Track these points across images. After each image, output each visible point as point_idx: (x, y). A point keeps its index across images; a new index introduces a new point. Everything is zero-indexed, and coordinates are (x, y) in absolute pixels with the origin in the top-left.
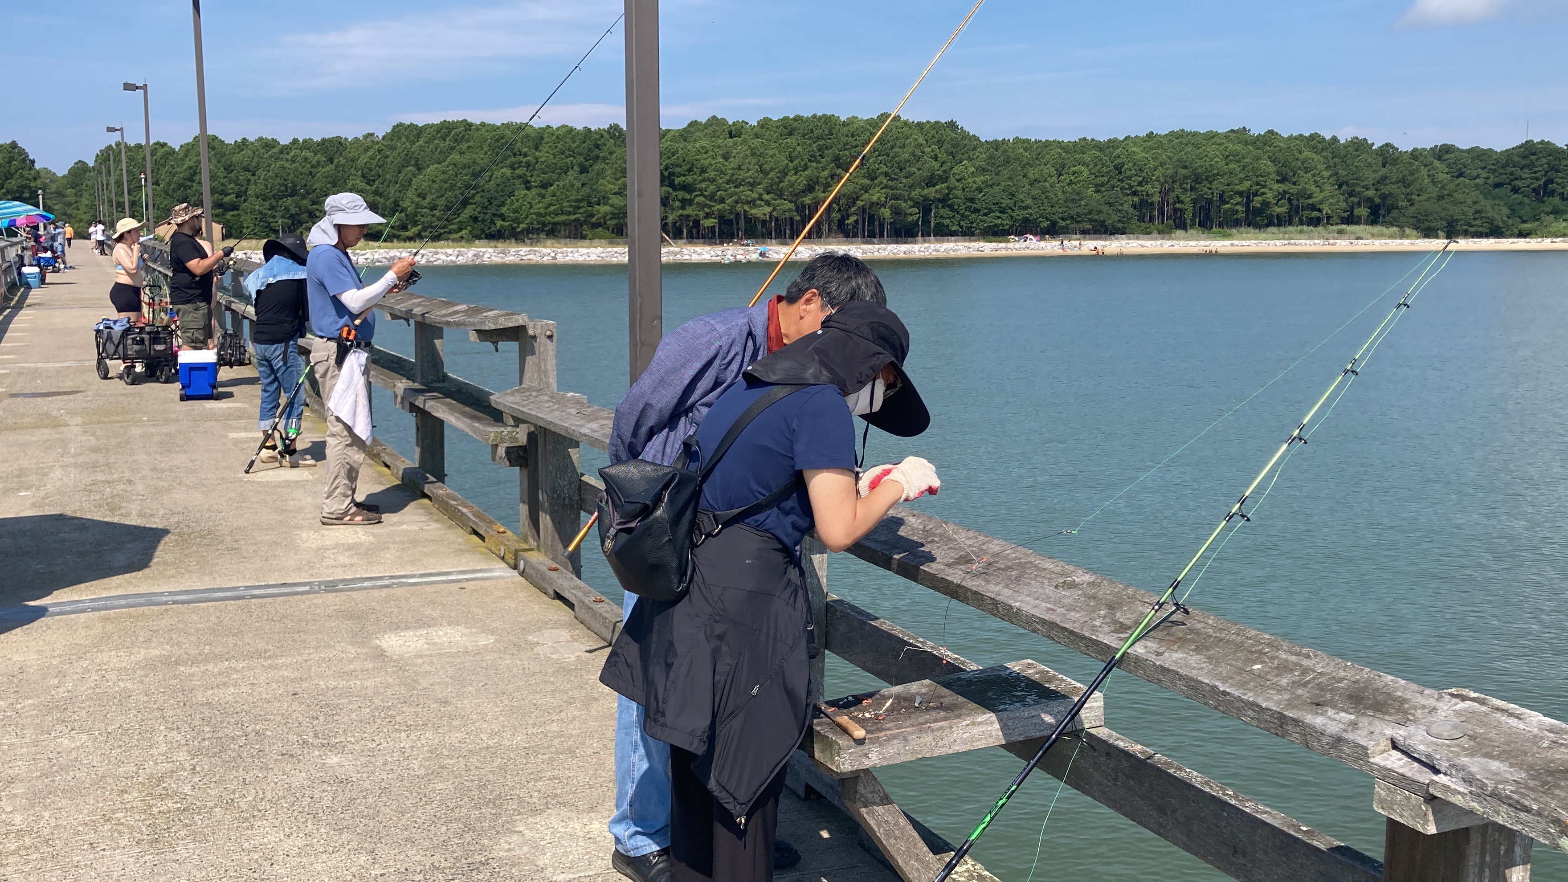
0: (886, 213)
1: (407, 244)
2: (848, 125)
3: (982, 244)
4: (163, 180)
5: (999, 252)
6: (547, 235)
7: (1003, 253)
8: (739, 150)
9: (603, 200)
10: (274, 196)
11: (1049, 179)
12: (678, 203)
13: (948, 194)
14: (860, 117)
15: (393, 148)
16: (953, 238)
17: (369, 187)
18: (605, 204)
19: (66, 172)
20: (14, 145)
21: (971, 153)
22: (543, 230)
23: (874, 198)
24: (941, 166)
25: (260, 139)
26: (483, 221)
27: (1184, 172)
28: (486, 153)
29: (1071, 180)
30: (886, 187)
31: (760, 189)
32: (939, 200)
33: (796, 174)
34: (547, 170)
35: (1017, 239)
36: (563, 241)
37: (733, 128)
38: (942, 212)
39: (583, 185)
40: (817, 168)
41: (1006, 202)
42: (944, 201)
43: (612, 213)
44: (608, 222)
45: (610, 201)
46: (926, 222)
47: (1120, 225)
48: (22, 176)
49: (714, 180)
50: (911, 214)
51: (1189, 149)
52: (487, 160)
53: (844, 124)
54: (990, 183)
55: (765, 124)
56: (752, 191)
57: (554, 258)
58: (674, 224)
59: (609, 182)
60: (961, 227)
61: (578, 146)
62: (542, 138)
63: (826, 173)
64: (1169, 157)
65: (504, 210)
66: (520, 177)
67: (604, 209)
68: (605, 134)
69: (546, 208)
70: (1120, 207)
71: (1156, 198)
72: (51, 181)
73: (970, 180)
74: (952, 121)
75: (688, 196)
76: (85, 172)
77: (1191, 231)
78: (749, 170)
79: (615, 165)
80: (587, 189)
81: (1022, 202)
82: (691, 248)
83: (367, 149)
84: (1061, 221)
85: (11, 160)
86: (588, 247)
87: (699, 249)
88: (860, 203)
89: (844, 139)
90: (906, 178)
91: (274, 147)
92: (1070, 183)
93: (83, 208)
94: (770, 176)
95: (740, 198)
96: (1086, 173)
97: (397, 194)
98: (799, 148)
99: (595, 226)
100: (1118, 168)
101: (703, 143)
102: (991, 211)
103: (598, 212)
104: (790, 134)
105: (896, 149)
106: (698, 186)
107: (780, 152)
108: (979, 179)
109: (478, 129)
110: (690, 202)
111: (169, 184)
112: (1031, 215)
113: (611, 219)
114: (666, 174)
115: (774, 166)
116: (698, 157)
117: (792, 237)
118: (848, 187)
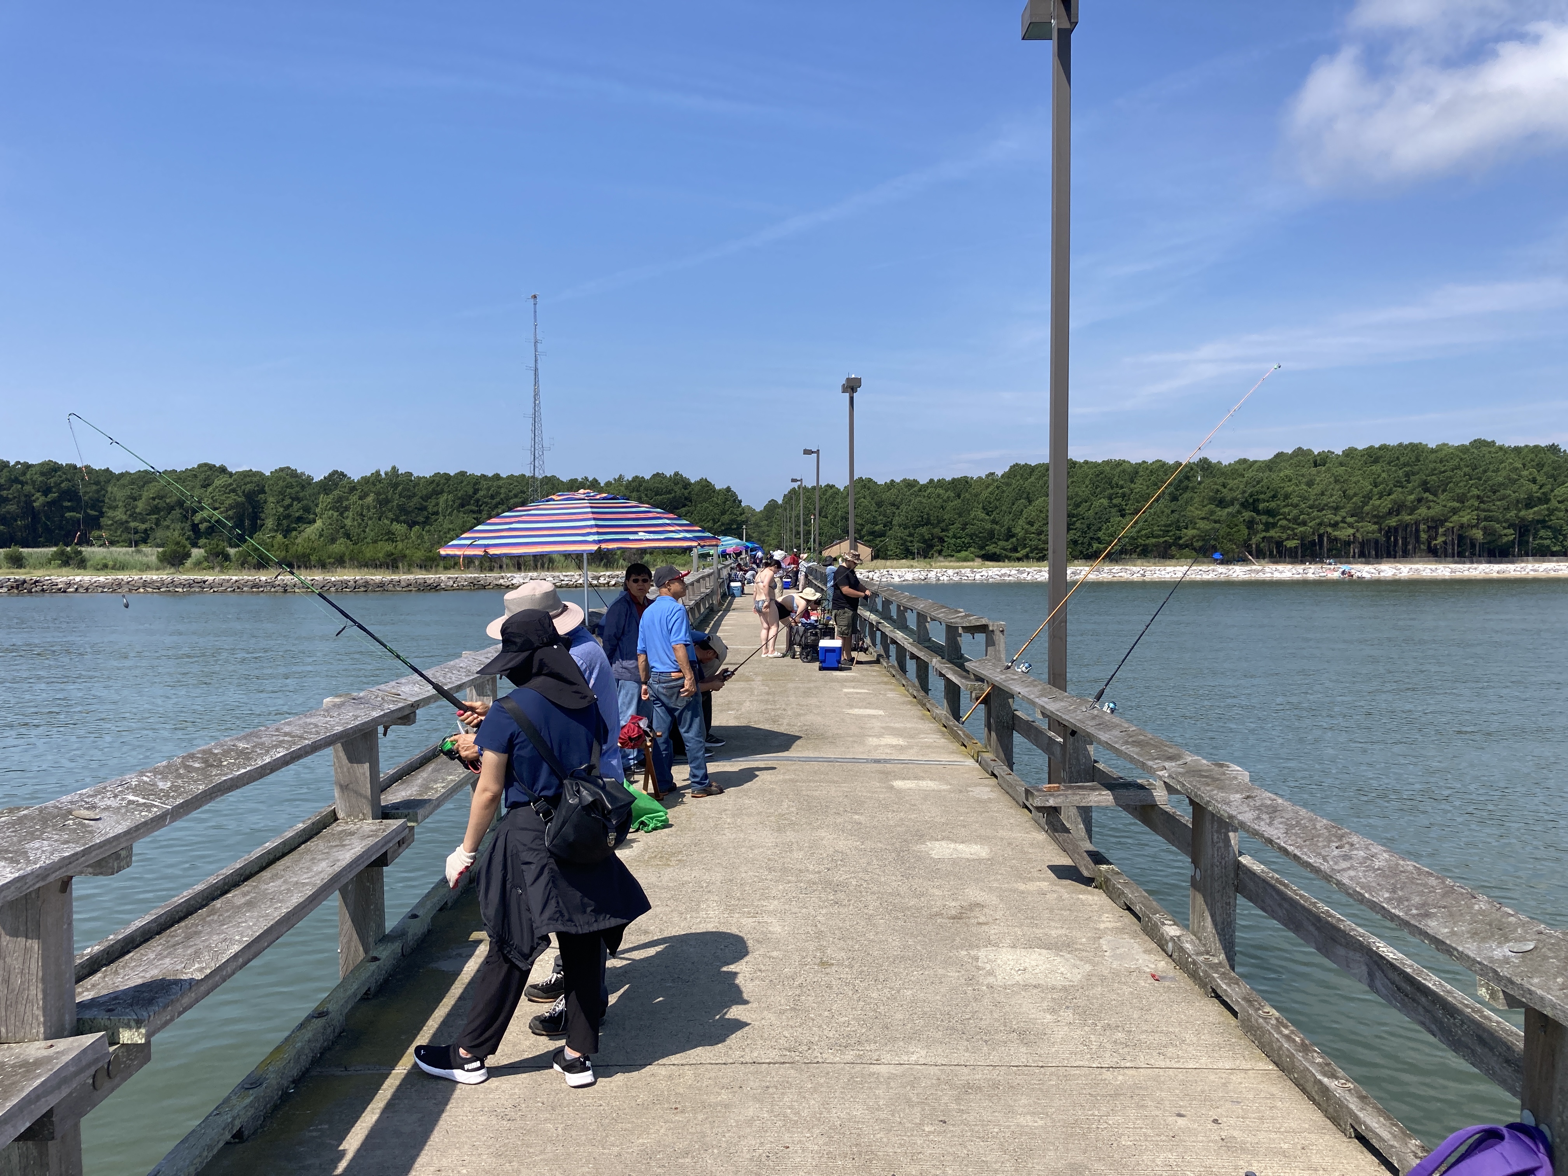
0: (1478, 533)
1: (1016, 564)
2: (1437, 452)
6: (1137, 555)
8: (1323, 477)
9: (1192, 524)
10: (912, 525)
12: (1261, 527)
13: (1548, 516)
14: (1448, 444)
15: (1008, 484)
16: (1555, 558)
17: (987, 517)
18: (1193, 528)
19: (763, 509)
20: (728, 489)
22: (1134, 552)
23: (1465, 520)
24: (1540, 489)
25: (905, 480)
26: (1082, 543)
28: (1087, 487)
30: (1477, 509)
31: (1343, 513)
32: (1538, 522)
33: (1380, 498)
34: (1140, 499)
36: (1152, 560)
37: (1318, 458)
38: (1542, 532)
39: (1173, 512)
40: (1402, 493)
42: (1543, 523)
43: (1199, 536)
44: (1195, 544)
45: (1198, 526)
46: (1524, 543)
48: (732, 513)
49: (1298, 505)
50: (1505, 535)
52: (1087, 492)
53: (1432, 451)
55: (1350, 453)
56: (1335, 515)
57: (1144, 576)
58: (1257, 545)
59: (1196, 509)
62: (1137, 473)
63: (1412, 497)
65: (1100, 534)
66: (1115, 506)
67: (1191, 532)
68: (1195, 467)
69: (1139, 532)
72: (752, 516)
74: (1553, 445)
75: (1271, 520)
76: (775, 508)
78: (1332, 496)
79: (1203, 494)
80: (1176, 515)
82: (1274, 567)
83: (987, 487)
85: (727, 500)
86: (1175, 566)
87: (1280, 567)
88: (1449, 525)
89: (1432, 466)
90: (1500, 500)
91: (914, 486)
94: (1354, 500)
95: (1322, 521)
97: (1011, 522)
98: (1384, 475)
99: (1180, 547)
101: (1287, 472)
103: (1186, 535)
104: (1375, 462)
105: (1489, 474)
106: (1281, 511)
107: (1364, 479)
110: (1274, 525)
111: (835, 517)
113: (1198, 541)
114: (1251, 501)
115: (1358, 492)
116: (1282, 485)
117: (1377, 556)
118: (1436, 510)
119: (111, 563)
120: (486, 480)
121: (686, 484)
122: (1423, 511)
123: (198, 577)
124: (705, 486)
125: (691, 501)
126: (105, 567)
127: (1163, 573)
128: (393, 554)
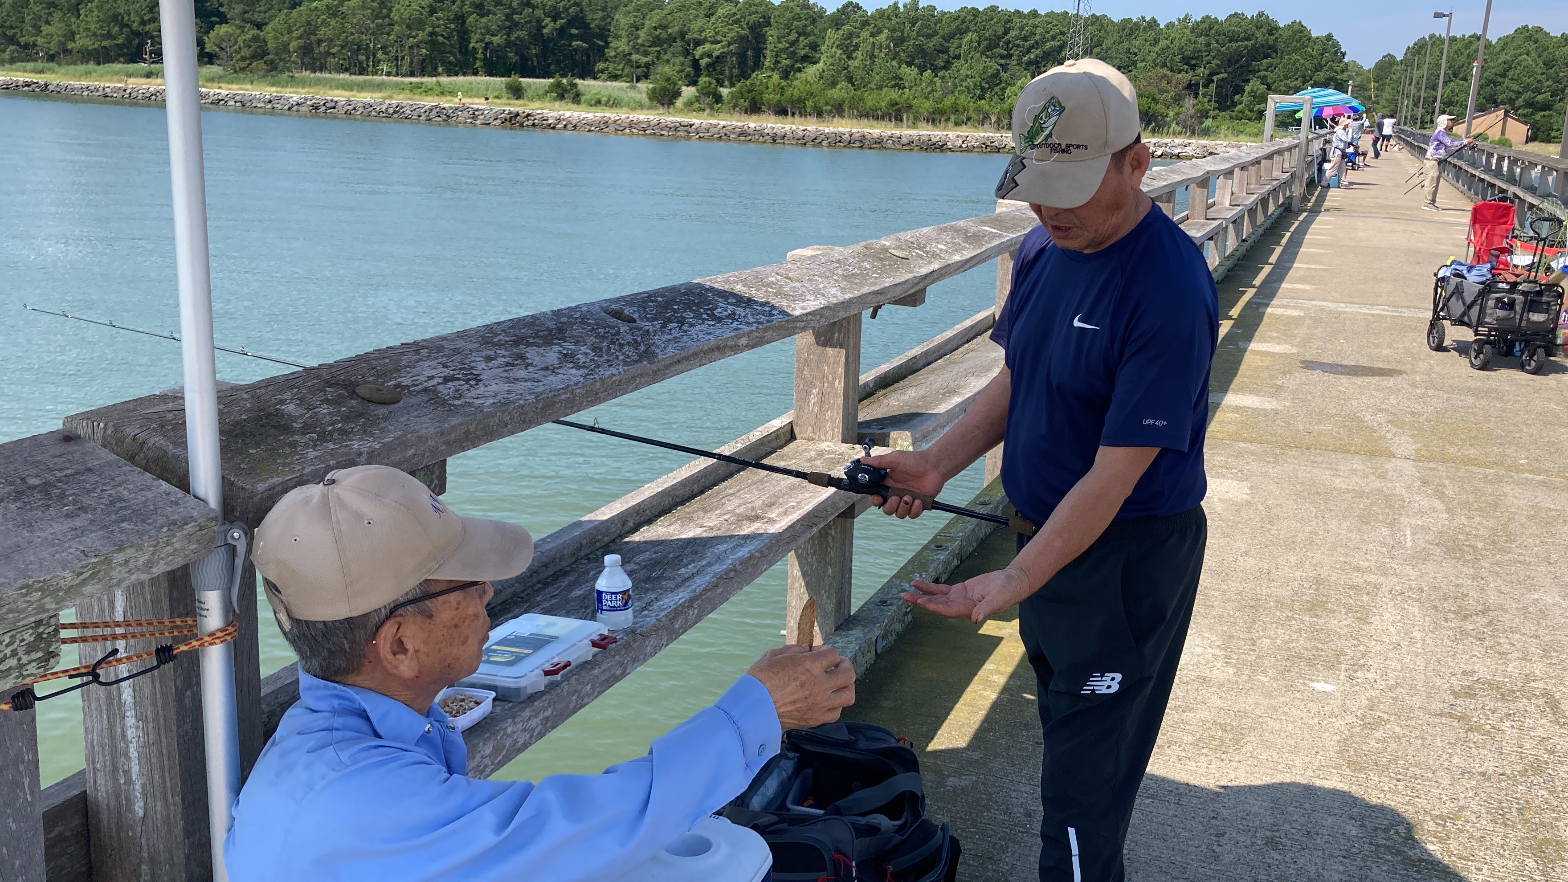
72: (1357, 74)
76: (1391, 65)
119: (604, 99)
120: (1020, 17)
123: (686, 120)
125: (1276, 51)
126: (599, 102)
128: (897, 104)
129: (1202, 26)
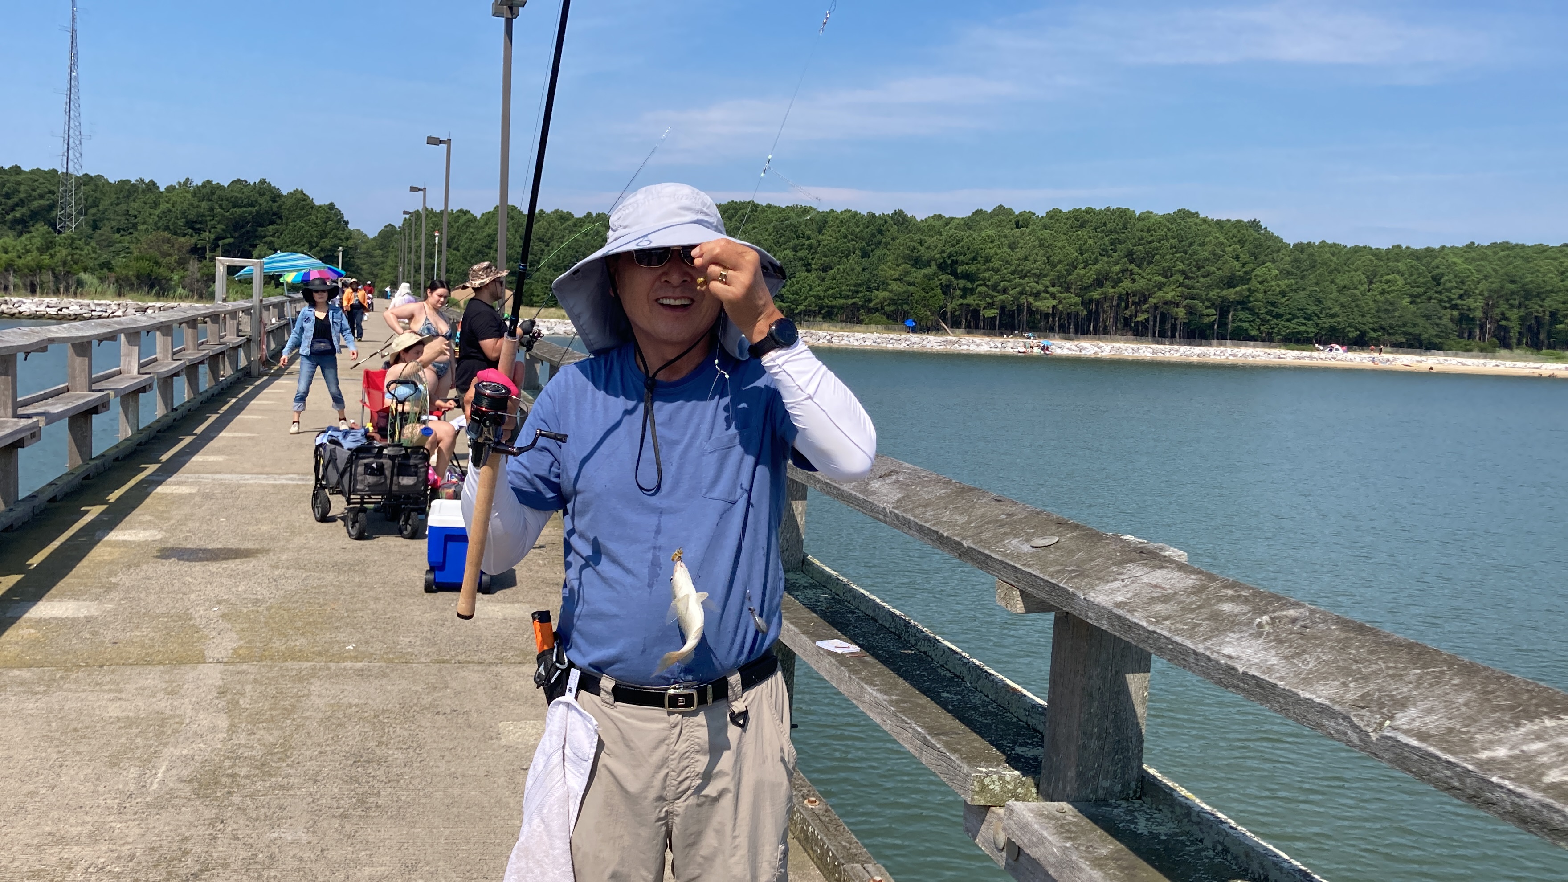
0: (1181, 312)
2: (1143, 220)
3: (1283, 351)
4: (463, 246)
5: (1302, 361)
6: (823, 318)
7: (1307, 362)
8: (1027, 240)
9: (884, 285)
11: (1359, 287)
12: (958, 292)
13: (1248, 297)
14: (1155, 212)
16: (1252, 343)
18: (885, 290)
19: (377, 235)
20: (331, 206)
21: (1275, 255)
22: (819, 313)
23: (1168, 297)
24: (1243, 267)
25: (556, 211)
27: (1511, 286)
28: (770, 235)
29: (1383, 289)
30: (1181, 285)
31: (1046, 281)
32: (1239, 303)
33: (1085, 268)
34: (828, 253)
35: (1321, 348)
36: (839, 325)
37: (1021, 219)
38: (1242, 315)
39: (863, 270)
40: (1107, 263)
41: (1312, 308)
42: (1243, 304)
43: (891, 299)
44: (886, 308)
45: (890, 287)
46: (1223, 324)
47: (1437, 340)
48: (335, 236)
49: (999, 270)
50: (1207, 315)
51: (1519, 262)
53: (1140, 218)
54: (1294, 287)
55: (1054, 215)
56: (1037, 283)
57: (830, 341)
58: (952, 313)
59: (890, 267)
60: (1261, 332)
61: (862, 231)
62: (826, 222)
63: (1118, 268)
64: (1495, 270)
66: (801, 259)
67: (882, 294)
68: (889, 220)
69: (825, 291)
70: (1438, 321)
71: (1479, 314)
72: (362, 242)
73: (1273, 283)
74: (1255, 221)
75: (969, 285)
76: (393, 235)
77: (1518, 352)
78: (1036, 261)
79: (898, 251)
80: (867, 274)
81: (1330, 309)
82: (970, 338)
84: (1372, 333)
85: (328, 219)
86: (864, 332)
87: (977, 339)
88: (1153, 301)
89: (1139, 234)
90: (1204, 277)
91: (568, 220)
92: (1382, 293)
93: (388, 269)
94: (1058, 268)
95: (1024, 289)
96: (1400, 282)
98: (1090, 242)
99: (870, 311)
100: (1437, 279)
101: (989, 232)
102: (1294, 317)
103: (877, 297)
104: (1082, 226)
105: (1195, 247)
106: (981, 276)
107: (1069, 245)
108: (1284, 283)
109: (764, 210)
110: (972, 291)
111: (468, 250)
112: (1339, 323)
113: (889, 305)
114: (949, 262)
115: (1062, 259)
116: (983, 246)
117: (1076, 332)
118: (1141, 284)
121: (275, 196)
122: (1126, 284)
124: (301, 201)
125: (280, 218)
127: (852, 339)
129: (204, 191)
